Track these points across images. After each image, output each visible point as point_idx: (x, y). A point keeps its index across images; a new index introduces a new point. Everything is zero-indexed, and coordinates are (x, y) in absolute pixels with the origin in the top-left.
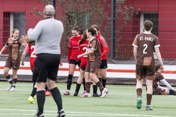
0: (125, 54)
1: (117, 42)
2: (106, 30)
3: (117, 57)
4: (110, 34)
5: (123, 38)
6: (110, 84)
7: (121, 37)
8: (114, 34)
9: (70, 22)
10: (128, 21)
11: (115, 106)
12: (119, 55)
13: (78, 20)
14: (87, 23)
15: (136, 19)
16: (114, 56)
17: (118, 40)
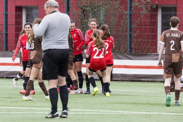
0: (142, 49)
1: (134, 37)
2: (122, 24)
3: (133, 52)
4: (127, 28)
5: (139, 32)
6: (127, 81)
7: (138, 31)
8: (131, 29)
9: (84, 16)
10: (145, 15)
11: (132, 103)
12: (135, 50)
13: (93, 14)
14: (102, 17)
15: (154, 13)
16: (130, 52)
17: (135, 35)
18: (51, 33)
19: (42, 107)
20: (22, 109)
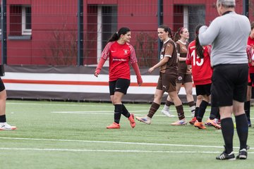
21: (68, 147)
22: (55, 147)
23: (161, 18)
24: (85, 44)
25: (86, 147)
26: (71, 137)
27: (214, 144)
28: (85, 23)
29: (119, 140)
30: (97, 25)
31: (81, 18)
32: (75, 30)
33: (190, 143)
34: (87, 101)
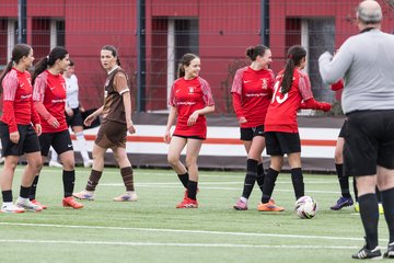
18: (358, 75)
19: (344, 235)
20: (303, 239)
21: (123, 239)
22: (101, 238)
23: (267, 37)
24: (148, 79)
25: (150, 239)
26: (128, 223)
27: (350, 234)
28: (149, 46)
29: (201, 228)
30: (166, 49)
31: (143, 37)
32: (133, 56)
33: (313, 233)
34: (151, 168)
